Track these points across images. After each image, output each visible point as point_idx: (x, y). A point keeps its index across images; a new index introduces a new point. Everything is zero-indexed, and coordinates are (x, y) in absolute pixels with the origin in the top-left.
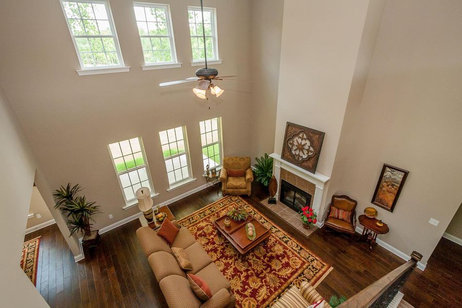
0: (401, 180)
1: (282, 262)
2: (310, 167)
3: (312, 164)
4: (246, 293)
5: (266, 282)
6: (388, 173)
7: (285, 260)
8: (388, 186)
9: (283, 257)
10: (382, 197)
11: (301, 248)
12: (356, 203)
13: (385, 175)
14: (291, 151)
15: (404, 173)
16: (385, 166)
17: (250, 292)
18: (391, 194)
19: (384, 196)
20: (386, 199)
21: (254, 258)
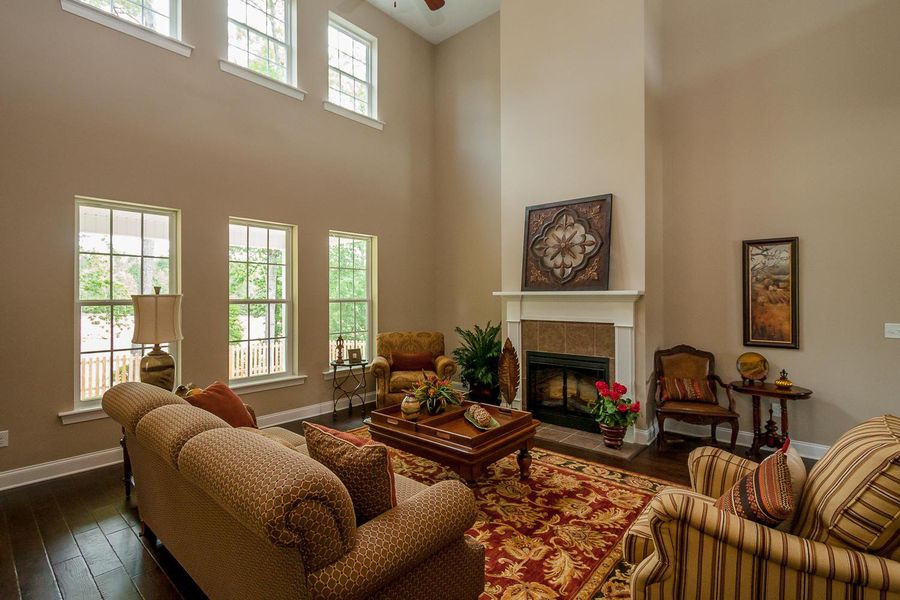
0: (789, 261)
1: (587, 502)
2: (594, 280)
3: (597, 272)
4: (506, 574)
5: (559, 542)
6: (757, 260)
7: (593, 498)
8: (767, 288)
9: (587, 493)
10: (762, 320)
11: (624, 476)
12: (710, 356)
13: (751, 267)
14: (542, 262)
15: (788, 246)
16: (747, 245)
17: (520, 571)
18: (779, 305)
19: (766, 316)
20: (772, 320)
21: (503, 502)
